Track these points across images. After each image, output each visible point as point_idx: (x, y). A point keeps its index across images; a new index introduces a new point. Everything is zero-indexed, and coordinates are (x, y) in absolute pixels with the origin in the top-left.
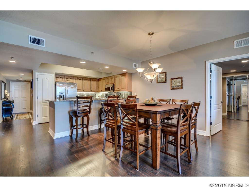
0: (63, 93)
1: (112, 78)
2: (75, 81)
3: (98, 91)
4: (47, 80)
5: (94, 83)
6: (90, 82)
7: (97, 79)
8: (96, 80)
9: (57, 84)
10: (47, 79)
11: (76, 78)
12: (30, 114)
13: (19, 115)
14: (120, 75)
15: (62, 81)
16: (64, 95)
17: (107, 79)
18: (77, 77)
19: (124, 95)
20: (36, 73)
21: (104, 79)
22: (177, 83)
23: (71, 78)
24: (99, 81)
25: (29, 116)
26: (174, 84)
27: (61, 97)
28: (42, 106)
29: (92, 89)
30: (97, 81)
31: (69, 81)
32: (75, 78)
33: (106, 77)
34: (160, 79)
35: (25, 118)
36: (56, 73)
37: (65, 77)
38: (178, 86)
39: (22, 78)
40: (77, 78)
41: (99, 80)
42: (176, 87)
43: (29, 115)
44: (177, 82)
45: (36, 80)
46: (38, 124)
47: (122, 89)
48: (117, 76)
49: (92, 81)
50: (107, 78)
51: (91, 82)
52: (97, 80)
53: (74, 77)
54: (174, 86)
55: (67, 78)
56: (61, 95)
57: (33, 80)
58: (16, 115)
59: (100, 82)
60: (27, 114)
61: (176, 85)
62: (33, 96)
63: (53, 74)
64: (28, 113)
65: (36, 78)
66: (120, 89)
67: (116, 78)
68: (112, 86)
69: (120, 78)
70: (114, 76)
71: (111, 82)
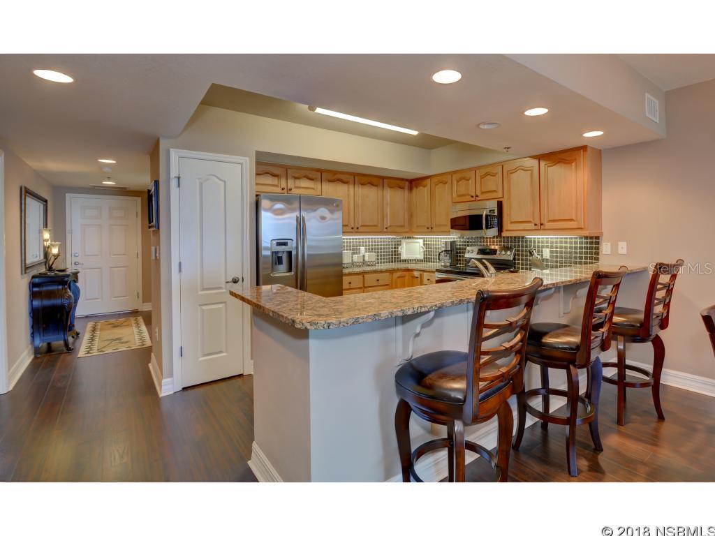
0: (285, 244)
1: (488, 174)
2: (329, 190)
3: (408, 228)
4: (223, 183)
5: (394, 199)
6: (380, 192)
7: (407, 180)
8: (401, 183)
9: (265, 203)
10: (220, 180)
11: (330, 177)
12: (141, 320)
13: (99, 325)
14: (539, 158)
15: (278, 190)
16: (290, 253)
17: (458, 181)
18: (335, 173)
19: (551, 252)
20: (174, 154)
21: (441, 178)
23: (311, 176)
24: (414, 190)
25: (140, 333)
27: (280, 261)
28: (200, 305)
29: (388, 223)
30: (406, 187)
31: (305, 187)
32: (324, 175)
33: (455, 172)
35: (122, 348)
36: (258, 153)
37: (289, 171)
39: (109, 179)
40: (336, 177)
41: (413, 183)
43: (138, 325)
45: (174, 183)
46: (184, 389)
47: (548, 225)
48: (518, 163)
49: (391, 187)
50: (459, 176)
51: (385, 191)
52: (407, 184)
53: (321, 171)
55: (296, 178)
56: (277, 253)
57: (157, 183)
58: (90, 325)
59: (422, 193)
60: (132, 319)
62: (157, 261)
63: (247, 159)
64: (135, 313)
65: (174, 173)
66: (536, 225)
67: (513, 172)
68: (490, 210)
69: (537, 174)
70: (503, 164)
71: (483, 193)
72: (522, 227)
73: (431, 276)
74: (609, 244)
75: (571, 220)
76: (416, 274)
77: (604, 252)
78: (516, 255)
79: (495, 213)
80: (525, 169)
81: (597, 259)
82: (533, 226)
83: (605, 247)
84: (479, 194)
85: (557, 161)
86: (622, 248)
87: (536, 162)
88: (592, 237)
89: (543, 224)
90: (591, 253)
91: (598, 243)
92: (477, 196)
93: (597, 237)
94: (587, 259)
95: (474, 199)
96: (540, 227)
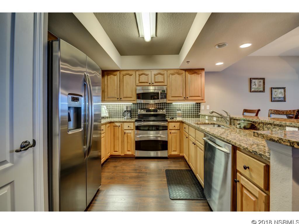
0: (77, 100)
1: (159, 74)
14: (185, 70)
17: (140, 75)
21: (128, 72)
22: (279, 94)
24: (106, 77)
26: (275, 95)
34: (256, 86)
38: (279, 98)
42: (277, 99)
44: (279, 92)
48: (175, 71)
50: (141, 72)
54: (274, 98)
59: (112, 79)
61: (277, 96)
66: (185, 98)
67: (173, 75)
68: (162, 91)
69: (184, 77)
70: (167, 70)
71: (156, 82)
72: (177, 98)
73: (130, 124)
74: (204, 106)
75: (199, 96)
76: (117, 124)
77: (202, 109)
78: (166, 112)
79: (165, 92)
80: (179, 74)
81: (199, 112)
82: (183, 98)
83: (202, 107)
84: (154, 82)
85: (193, 73)
86: (208, 107)
87: (184, 72)
88: (197, 104)
89: (187, 98)
90: (197, 110)
91: (200, 106)
92: (153, 83)
93: (200, 104)
94: (196, 112)
95: (150, 85)
96: (186, 99)
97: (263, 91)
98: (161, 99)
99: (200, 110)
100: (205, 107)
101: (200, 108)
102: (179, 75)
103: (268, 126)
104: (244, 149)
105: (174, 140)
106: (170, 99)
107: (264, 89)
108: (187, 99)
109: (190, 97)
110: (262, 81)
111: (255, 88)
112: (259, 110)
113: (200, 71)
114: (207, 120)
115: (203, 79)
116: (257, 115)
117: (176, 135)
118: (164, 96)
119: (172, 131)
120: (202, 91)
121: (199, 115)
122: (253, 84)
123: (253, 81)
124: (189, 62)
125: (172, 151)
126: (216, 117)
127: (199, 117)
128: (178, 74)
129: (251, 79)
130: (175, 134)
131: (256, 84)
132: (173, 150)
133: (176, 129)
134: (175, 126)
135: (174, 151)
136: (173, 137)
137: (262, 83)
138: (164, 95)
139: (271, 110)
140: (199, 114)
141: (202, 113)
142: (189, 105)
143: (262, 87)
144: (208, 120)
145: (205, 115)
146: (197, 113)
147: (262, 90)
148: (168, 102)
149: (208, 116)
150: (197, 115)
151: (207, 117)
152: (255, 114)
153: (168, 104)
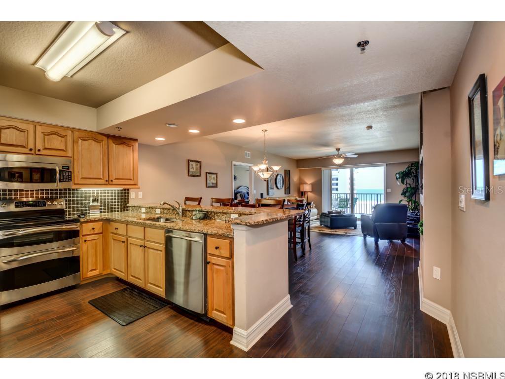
1: (53, 133)
14: (108, 136)
22: (212, 180)
26: (209, 180)
34: (193, 170)
38: (213, 183)
42: (211, 185)
44: (212, 178)
47: (115, 182)
48: (89, 134)
54: (209, 184)
61: (211, 182)
66: (107, 181)
67: (84, 140)
68: (63, 166)
69: (107, 147)
70: (73, 130)
71: (46, 149)
72: (93, 181)
74: (134, 193)
75: (130, 179)
77: (131, 198)
78: (66, 204)
79: (68, 169)
80: (96, 140)
81: (128, 202)
82: (103, 182)
83: (132, 195)
84: (41, 149)
85: (120, 142)
86: (140, 195)
87: (105, 138)
88: (125, 190)
89: (112, 181)
90: (125, 199)
91: (128, 193)
92: (39, 150)
93: (128, 190)
94: (122, 203)
95: (32, 152)
96: (109, 182)
97: (200, 176)
98: (60, 181)
99: (128, 199)
100: (137, 195)
101: (128, 196)
102: (96, 143)
103: (219, 214)
104: (215, 234)
105: (91, 252)
106: (79, 183)
107: (200, 174)
108: (111, 183)
109: (116, 179)
110: (199, 164)
111: (193, 172)
112: (201, 198)
113: (132, 143)
114: (144, 213)
115: (136, 154)
116: (199, 204)
117: (96, 243)
118: (66, 177)
119: (89, 238)
120: (135, 171)
121: (127, 207)
122: (191, 167)
123: (191, 163)
124: (121, 128)
125: (88, 272)
126: (160, 208)
127: (127, 210)
128: (94, 140)
129: (189, 160)
130: (95, 241)
131: (194, 167)
132: (90, 269)
133: (96, 232)
134: (93, 229)
135: (92, 270)
136: (90, 248)
137: (199, 167)
138: (67, 174)
139: (213, 198)
140: (128, 205)
141: (131, 203)
142: (110, 191)
143: (199, 171)
144: (146, 213)
145: (140, 207)
146: (125, 205)
147: (199, 174)
148: (74, 187)
149: (146, 208)
150: (125, 208)
151: (143, 210)
152: (197, 203)
153: (74, 190)
